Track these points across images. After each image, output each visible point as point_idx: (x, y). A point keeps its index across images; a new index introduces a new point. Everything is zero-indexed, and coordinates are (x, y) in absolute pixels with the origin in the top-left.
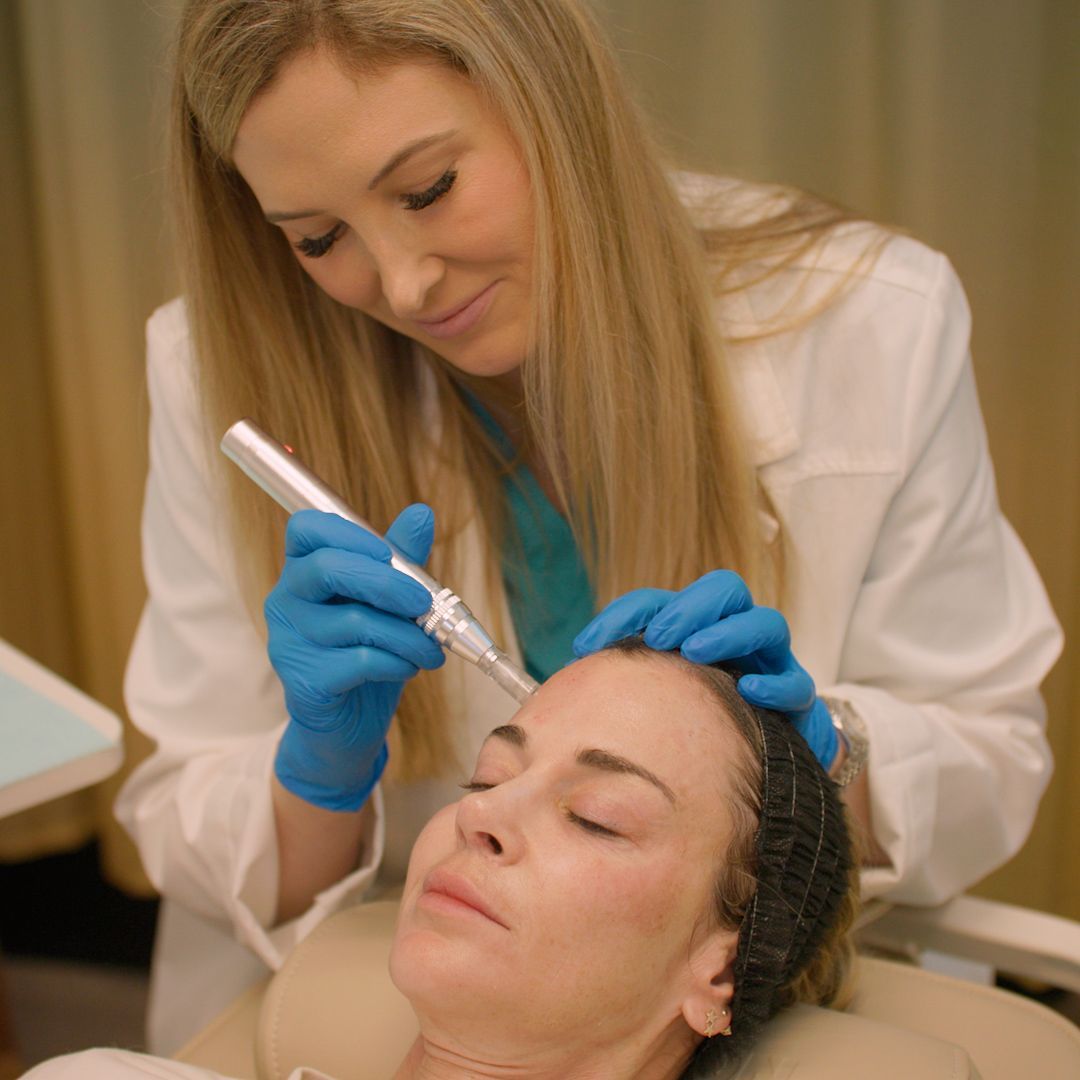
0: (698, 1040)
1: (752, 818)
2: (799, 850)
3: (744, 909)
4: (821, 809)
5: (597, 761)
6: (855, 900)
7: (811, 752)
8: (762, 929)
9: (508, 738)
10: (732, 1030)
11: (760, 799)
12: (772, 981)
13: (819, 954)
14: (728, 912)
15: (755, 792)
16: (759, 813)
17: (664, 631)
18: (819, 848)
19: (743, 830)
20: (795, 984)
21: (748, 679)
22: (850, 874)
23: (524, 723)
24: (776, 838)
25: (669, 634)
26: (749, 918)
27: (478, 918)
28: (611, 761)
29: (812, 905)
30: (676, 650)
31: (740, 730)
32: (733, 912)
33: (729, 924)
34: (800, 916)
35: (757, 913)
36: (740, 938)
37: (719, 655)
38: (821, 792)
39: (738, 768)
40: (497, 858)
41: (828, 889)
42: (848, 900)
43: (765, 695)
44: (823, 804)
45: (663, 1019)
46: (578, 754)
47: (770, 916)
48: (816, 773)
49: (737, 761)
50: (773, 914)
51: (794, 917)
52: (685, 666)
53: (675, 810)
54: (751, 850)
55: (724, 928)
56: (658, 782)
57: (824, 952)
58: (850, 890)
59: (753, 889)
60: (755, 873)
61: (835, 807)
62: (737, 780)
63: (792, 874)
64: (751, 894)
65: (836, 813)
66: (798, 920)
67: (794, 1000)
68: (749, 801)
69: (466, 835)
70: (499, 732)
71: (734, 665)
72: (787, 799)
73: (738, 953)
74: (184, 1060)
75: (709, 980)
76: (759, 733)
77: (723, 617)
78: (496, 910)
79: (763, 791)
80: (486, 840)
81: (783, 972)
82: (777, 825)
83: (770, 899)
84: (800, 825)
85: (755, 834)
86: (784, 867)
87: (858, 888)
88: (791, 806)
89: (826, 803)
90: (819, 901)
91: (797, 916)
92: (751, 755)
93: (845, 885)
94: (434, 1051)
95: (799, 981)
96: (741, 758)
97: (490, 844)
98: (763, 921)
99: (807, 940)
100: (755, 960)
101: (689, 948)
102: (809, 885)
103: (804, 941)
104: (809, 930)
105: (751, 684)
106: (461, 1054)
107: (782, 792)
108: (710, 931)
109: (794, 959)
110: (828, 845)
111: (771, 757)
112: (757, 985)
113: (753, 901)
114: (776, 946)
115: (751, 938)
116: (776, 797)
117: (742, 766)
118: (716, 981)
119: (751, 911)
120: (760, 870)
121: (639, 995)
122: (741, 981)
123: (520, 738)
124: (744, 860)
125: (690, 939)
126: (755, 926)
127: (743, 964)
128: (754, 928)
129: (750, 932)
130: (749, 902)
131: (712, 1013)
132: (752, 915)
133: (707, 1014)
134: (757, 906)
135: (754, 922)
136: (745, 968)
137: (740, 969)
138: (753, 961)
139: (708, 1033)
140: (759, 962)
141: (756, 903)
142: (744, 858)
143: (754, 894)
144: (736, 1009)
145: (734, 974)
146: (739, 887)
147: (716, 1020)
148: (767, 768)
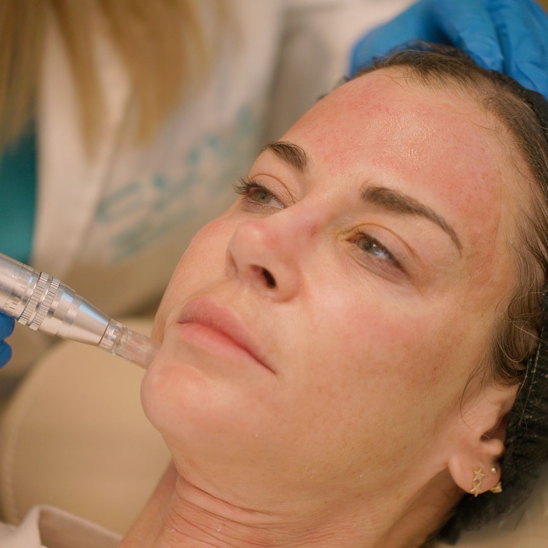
1: (538, 270)
3: (524, 363)
5: (382, 199)
8: (542, 386)
9: (288, 159)
10: (503, 487)
28: (397, 201)
32: (509, 364)
36: (516, 394)
40: (271, 293)
45: (427, 472)
46: (363, 190)
49: (527, 207)
56: (446, 226)
62: (526, 229)
64: (531, 349)
68: (536, 253)
69: (238, 266)
75: (479, 437)
78: (264, 351)
80: (259, 273)
92: (541, 201)
96: (533, 205)
97: (263, 278)
98: (544, 377)
100: (531, 417)
101: (462, 401)
108: (484, 384)
112: (532, 441)
113: (534, 356)
115: (529, 393)
117: (533, 215)
118: (486, 437)
119: (532, 367)
121: (405, 448)
122: (514, 437)
123: (300, 161)
124: (525, 315)
125: (462, 392)
126: (535, 382)
127: (518, 421)
128: (533, 385)
129: (529, 388)
130: (530, 356)
131: (480, 471)
132: (533, 370)
133: (475, 471)
134: (539, 362)
135: (533, 379)
136: (519, 424)
137: (515, 425)
138: (529, 418)
139: (474, 492)
140: (536, 420)
141: (537, 358)
142: (525, 313)
143: (536, 349)
144: (507, 467)
145: (507, 430)
146: (517, 340)
147: (483, 478)
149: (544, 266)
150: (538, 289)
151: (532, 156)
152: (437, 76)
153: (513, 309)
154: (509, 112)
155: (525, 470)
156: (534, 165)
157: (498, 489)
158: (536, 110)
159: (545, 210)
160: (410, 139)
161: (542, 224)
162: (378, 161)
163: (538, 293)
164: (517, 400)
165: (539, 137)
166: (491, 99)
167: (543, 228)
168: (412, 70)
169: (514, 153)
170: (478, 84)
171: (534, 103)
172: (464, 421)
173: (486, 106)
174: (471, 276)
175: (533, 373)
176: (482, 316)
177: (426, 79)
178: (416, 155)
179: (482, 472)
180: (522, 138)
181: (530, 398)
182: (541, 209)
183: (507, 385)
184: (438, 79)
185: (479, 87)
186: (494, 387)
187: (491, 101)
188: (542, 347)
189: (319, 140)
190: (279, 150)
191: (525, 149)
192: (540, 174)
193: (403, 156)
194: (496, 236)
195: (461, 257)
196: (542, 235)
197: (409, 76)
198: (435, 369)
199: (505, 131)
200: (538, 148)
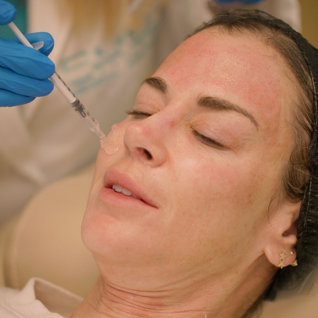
3: (303, 188)
5: (209, 104)
8: (315, 202)
10: (298, 263)
11: (311, 125)
14: (293, 192)
15: (308, 120)
26: (307, 195)
28: (218, 104)
31: (298, 80)
32: (296, 192)
33: (293, 198)
39: (297, 104)
40: (150, 163)
45: (253, 256)
46: (198, 100)
56: (247, 114)
64: (307, 180)
68: (304, 126)
69: (130, 149)
70: (149, 82)
75: (281, 234)
76: (310, 79)
78: (150, 197)
79: (313, 118)
80: (142, 152)
92: (304, 95)
97: (145, 154)
98: (315, 197)
100: (311, 220)
112: (313, 234)
113: (309, 185)
115: (308, 207)
118: (286, 234)
119: (308, 191)
121: (237, 243)
122: (302, 233)
123: (163, 87)
124: (301, 162)
125: (268, 208)
126: (311, 200)
127: (303, 223)
128: (310, 201)
129: (307, 204)
130: (306, 185)
131: (283, 254)
132: (309, 193)
133: (280, 254)
134: (312, 188)
135: (309, 198)
136: (304, 225)
137: (301, 225)
138: (310, 221)
139: (280, 266)
140: (313, 222)
141: (311, 186)
142: (300, 160)
143: (309, 181)
144: (299, 250)
145: (297, 229)
147: (285, 258)
148: (316, 103)
149: (309, 132)
150: (307, 146)
151: (297, 69)
152: (237, 29)
153: (293, 158)
154: (281, 45)
155: (311, 252)
156: (298, 74)
157: (295, 264)
158: (298, 43)
159: (306, 100)
160: (224, 67)
161: (305, 108)
162: (206, 81)
163: (307, 148)
164: (301, 211)
165: (299, 58)
166: (269, 39)
167: (306, 111)
168: (223, 27)
169: (285, 68)
170: (262, 31)
171: (297, 39)
172: (271, 225)
173: (267, 43)
174: (265, 141)
175: (309, 195)
176: (275, 164)
177: (231, 32)
178: (228, 76)
179: (285, 254)
180: (289, 59)
181: (309, 209)
182: (304, 100)
183: (294, 202)
184: (238, 30)
185: (262, 33)
186: (287, 204)
187: (269, 40)
188: (313, 179)
189: (172, 74)
190: (151, 82)
191: (292, 66)
192: (302, 79)
193: (221, 77)
194: (279, 118)
195: (258, 130)
196: (306, 115)
197: (221, 31)
198: (250, 196)
199: (279, 56)
200: (299, 64)
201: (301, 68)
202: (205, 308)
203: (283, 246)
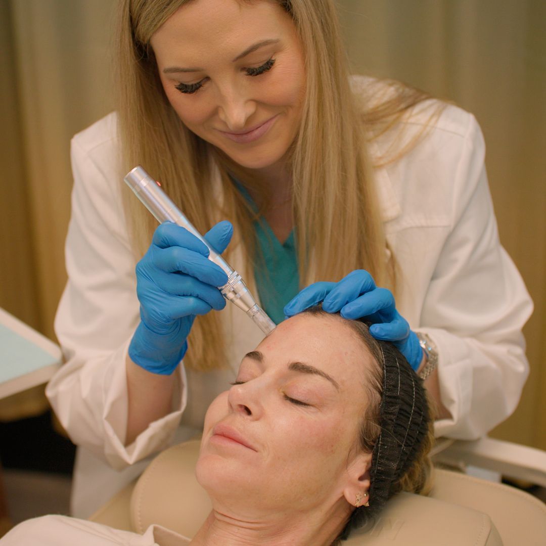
0: (353, 509)
1: (378, 396)
2: (402, 412)
3: (375, 442)
4: (413, 392)
5: (298, 368)
6: (431, 438)
7: (408, 363)
8: (384, 452)
9: (254, 358)
10: (369, 504)
11: (382, 387)
12: (389, 479)
13: (414, 465)
14: (367, 444)
15: (379, 383)
16: (381, 394)
17: (332, 303)
18: (412, 411)
19: (373, 402)
20: (402, 481)
21: (374, 327)
22: (429, 424)
23: (262, 350)
24: (391, 406)
25: (335, 304)
26: (377, 447)
27: (240, 447)
28: (306, 368)
29: (409, 439)
30: (338, 312)
31: (371, 352)
32: (369, 444)
33: (367, 450)
34: (403, 446)
35: (381, 444)
36: (373, 457)
37: (360, 314)
38: (413, 383)
39: (370, 371)
40: (249, 417)
41: (418, 432)
42: (428, 438)
43: (383, 334)
44: (414, 389)
45: (334, 498)
46: (289, 365)
47: (388, 446)
48: (410, 373)
49: (369, 367)
50: (389, 444)
51: (400, 446)
52: (342, 320)
53: (339, 392)
54: (377, 413)
55: (364, 452)
56: (330, 378)
57: (416, 464)
58: (429, 432)
59: (379, 432)
60: (380, 424)
61: (421, 391)
62: (370, 377)
63: (399, 425)
64: (378, 434)
65: (421, 394)
66: (402, 448)
67: (402, 489)
68: (376, 388)
69: (233, 406)
70: (249, 355)
71: (368, 319)
72: (395, 386)
73: (372, 465)
74: (94, 521)
75: (357, 479)
76: (380, 353)
77: (361, 294)
78: (250, 443)
79: (383, 382)
80: (243, 409)
81: (395, 474)
82: (391, 400)
83: (388, 437)
84: (403, 400)
85: (379, 404)
86: (394, 421)
87: (433, 432)
88: (398, 390)
89: (416, 389)
90: (413, 438)
91: (401, 446)
93: (426, 430)
94: (219, 517)
95: (404, 479)
96: (372, 366)
97: (245, 411)
98: (384, 448)
99: (408, 459)
100: (380, 468)
101: (347, 463)
102: (408, 430)
103: (405, 458)
104: (408, 453)
105: (376, 329)
106: (233, 517)
107: (392, 383)
108: (357, 453)
109: (401, 468)
110: (417, 410)
111: (387, 365)
112: (382, 481)
113: (379, 438)
114: (391, 460)
115: (378, 457)
116: (390, 385)
117: (372, 370)
118: (361, 479)
119: (378, 443)
120: (382, 423)
121: (322, 486)
123: (260, 358)
125: (347, 457)
126: (380, 451)
127: (375, 470)
129: (377, 454)
130: (377, 438)
133: (357, 495)
134: (381, 441)
135: (379, 449)
136: (375, 472)
137: (373, 473)
139: (357, 505)
140: (383, 469)
143: (380, 435)
145: (370, 476)
146: (372, 431)
147: (361, 498)
148: (385, 371)
164: (373, 461)
175: (379, 446)
179: (360, 496)
183: (367, 453)
186: (362, 454)
189: (267, 347)
201: (373, 344)
202: (293, 540)
203: (360, 488)
